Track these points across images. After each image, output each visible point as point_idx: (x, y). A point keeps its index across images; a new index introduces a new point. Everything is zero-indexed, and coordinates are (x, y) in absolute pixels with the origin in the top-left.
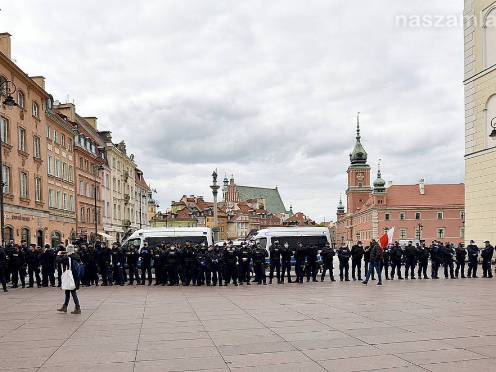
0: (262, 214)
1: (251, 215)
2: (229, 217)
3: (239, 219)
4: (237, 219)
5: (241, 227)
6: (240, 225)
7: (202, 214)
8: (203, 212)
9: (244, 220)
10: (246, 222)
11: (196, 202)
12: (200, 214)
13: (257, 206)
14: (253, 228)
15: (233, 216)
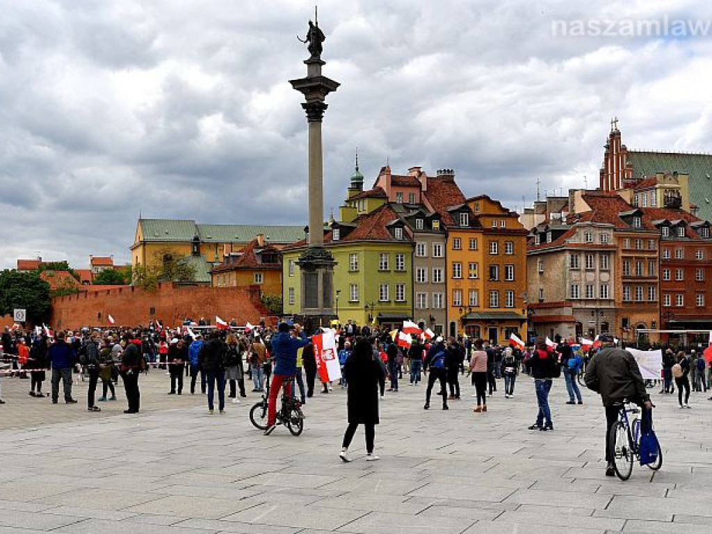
0: (667, 223)
1: (627, 226)
2: (549, 235)
3: (578, 239)
4: (572, 241)
5: (583, 267)
6: (582, 260)
7: (436, 225)
8: (437, 216)
9: (598, 242)
10: (605, 251)
11: (424, 188)
12: (428, 224)
13: (654, 200)
14: (633, 272)
15: (564, 231)
